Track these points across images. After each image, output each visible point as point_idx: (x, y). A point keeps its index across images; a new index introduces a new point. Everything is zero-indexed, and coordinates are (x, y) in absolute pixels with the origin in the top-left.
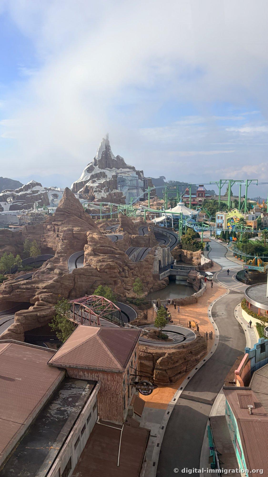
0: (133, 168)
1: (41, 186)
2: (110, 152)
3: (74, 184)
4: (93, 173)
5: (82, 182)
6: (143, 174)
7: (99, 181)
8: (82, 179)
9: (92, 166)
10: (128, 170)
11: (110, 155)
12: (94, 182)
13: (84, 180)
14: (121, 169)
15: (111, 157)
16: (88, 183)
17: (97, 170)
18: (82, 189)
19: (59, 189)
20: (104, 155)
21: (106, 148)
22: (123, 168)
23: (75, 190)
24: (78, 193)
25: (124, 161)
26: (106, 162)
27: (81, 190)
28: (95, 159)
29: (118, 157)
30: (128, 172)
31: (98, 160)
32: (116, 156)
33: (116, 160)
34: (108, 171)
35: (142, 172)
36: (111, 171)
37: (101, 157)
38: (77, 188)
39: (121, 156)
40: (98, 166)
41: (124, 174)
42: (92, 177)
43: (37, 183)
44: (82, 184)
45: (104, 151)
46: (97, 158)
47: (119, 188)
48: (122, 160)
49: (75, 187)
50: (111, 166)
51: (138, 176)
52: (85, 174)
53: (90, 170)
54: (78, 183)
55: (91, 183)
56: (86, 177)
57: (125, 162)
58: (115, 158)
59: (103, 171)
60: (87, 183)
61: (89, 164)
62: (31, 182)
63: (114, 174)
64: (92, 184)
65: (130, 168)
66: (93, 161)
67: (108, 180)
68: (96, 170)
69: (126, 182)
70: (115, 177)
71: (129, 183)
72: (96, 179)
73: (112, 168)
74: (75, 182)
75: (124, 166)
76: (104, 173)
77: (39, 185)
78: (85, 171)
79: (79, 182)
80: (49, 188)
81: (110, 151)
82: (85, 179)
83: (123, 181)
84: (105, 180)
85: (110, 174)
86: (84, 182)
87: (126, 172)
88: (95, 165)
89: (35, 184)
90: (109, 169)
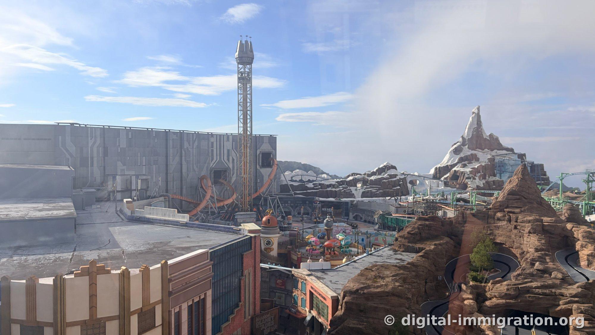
0: (512, 150)
1: (396, 169)
2: (481, 129)
3: (436, 169)
4: (462, 155)
5: (447, 165)
6: (526, 158)
7: (471, 166)
8: (447, 162)
9: (459, 146)
10: (504, 152)
11: (482, 132)
12: (464, 166)
13: (449, 164)
14: (495, 150)
15: (483, 135)
16: (456, 167)
17: (467, 152)
18: (448, 175)
19: (416, 174)
20: (475, 133)
21: (477, 124)
22: (498, 150)
23: (438, 175)
24: (442, 179)
25: (499, 141)
26: (477, 141)
27: (445, 176)
28: (462, 137)
29: (491, 136)
30: (507, 154)
31: (467, 138)
32: (488, 134)
33: (489, 139)
34: (481, 153)
35: (524, 155)
36: (485, 153)
37: (471, 135)
38: (440, 173)
39: (496, 134)
40: (467, 146)
41: (502, 157)
42: (461, 160)
43: (392, 166)
44: (447, 169)
45: (475, 128)
46: (465, 135)
47: (498, 175)
48: (497, 139)
49: (438, 172)
50: (483, 147)
51: (520, 160)
52: (450, 156)
53: (457, 151)
54: (441, 167)
55: (461, 167)
56: (452, 159)
57: (501, 142)
58: (487, 136)
59: (474, 152)
60: (454, 167)
61: (455, 144)
62: (385, 164)
63: (489, 157)
64: (462, 169)
65: (507, 149)
66: (461, 140)
67: (483, 164)
68: (464, 151)
69: (507, 167)
70: (492, 160)
71: (511, 168)
72: (466, 162)
73: (483, 150)
74: (438, 166)
75: (500, 147)
76: (476, 155)
77: (394, 168)
78: (451, 152)
79: (444, 167)
80: (402, 172)
81: (481, 127)
82: (451, 163)
83: (502, 165)
84: (479, 164)
85: (484, 157)
86: (450, 165)
87: (503, 155)
88: (463, 144)
89: (390, 167)
90: (480, 150)
